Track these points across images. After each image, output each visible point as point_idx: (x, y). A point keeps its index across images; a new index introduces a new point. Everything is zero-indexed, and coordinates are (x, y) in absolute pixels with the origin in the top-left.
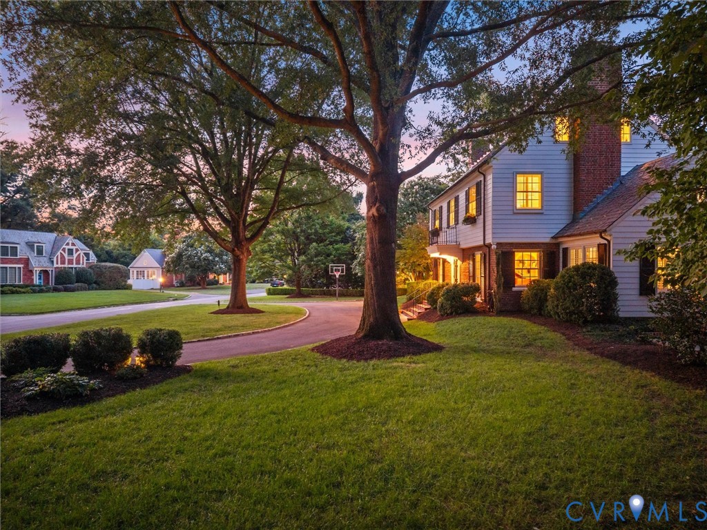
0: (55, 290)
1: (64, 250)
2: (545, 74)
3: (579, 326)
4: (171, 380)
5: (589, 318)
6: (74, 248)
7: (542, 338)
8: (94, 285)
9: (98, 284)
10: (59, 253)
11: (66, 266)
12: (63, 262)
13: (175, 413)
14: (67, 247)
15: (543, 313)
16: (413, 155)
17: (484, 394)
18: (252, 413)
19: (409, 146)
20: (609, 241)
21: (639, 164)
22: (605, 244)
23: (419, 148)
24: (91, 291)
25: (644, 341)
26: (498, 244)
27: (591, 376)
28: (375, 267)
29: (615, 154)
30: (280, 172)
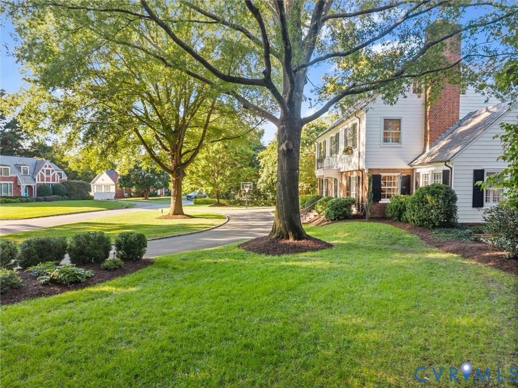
0: (38, 200)
1: (43, 171)
2: (410, 46)
3: (429, 229)
4: (141, 270)
5: (437, 224)
6: (50, 169)
7: (403, 238)
8: (66, 197)
9: (69, 196)
10: (39, 173)
11: (45, 182)
12: (43, 180)
13: (152, 295)
14: (45, 169)
15: (402, 219)
16: (313, 105)
17: (369, 280)
18: (207, 295)
19: (310, 99)
20: (451, 168)
21: (472, 111)
22: (449, 170)
23: (317, 100)
24: (64, 201)
25: (477, 240)
26: (370, 170)
27: (443, 267)
28: (284, 187)
29: (455, 104)
30: (207, 114)
